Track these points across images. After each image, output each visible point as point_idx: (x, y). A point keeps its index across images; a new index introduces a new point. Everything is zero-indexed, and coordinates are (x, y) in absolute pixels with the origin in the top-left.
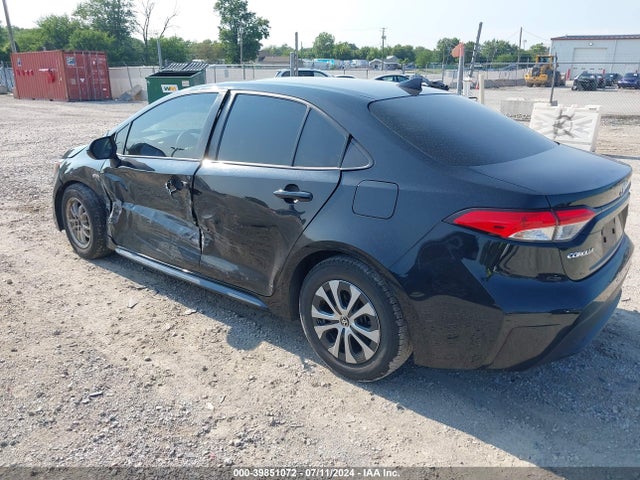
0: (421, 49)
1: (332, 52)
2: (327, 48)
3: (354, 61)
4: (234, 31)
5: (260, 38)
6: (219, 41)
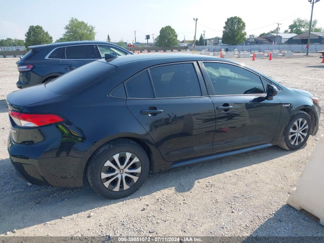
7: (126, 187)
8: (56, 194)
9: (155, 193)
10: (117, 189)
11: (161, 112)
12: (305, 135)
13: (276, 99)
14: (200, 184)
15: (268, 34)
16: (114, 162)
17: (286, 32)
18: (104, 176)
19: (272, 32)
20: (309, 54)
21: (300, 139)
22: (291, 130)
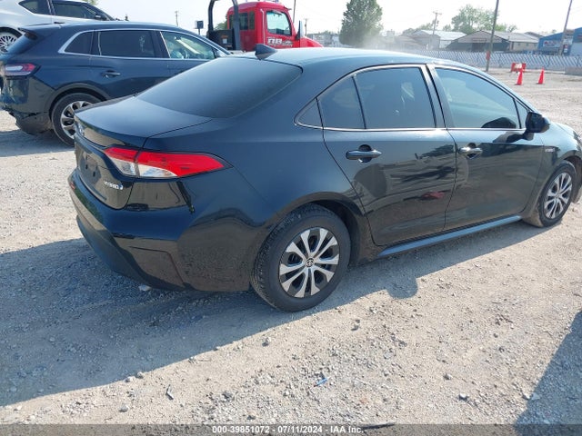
7: (315, 290)
8: (180, 308)
9: (358, 301)
10: (301, 293)
11: (377, 156)
12: (566, 200)
13: (538, 139)
14: (428, 283)
15: (417, 30)
16: (300, 245)
17: (446, 28)
18: (284, 269)
19: (424, 28)
20: (490, 69)
21: (558, 209)
22: (550, 193)
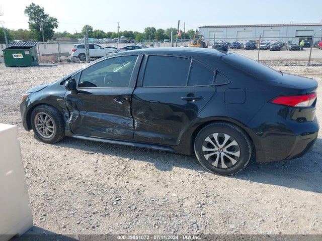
0: (137, 33)
1: (92, 35)
2: (89, 33)
3: (104, 39)
4: (38, 24)
5: (53, 28)
6: (29, 30)
